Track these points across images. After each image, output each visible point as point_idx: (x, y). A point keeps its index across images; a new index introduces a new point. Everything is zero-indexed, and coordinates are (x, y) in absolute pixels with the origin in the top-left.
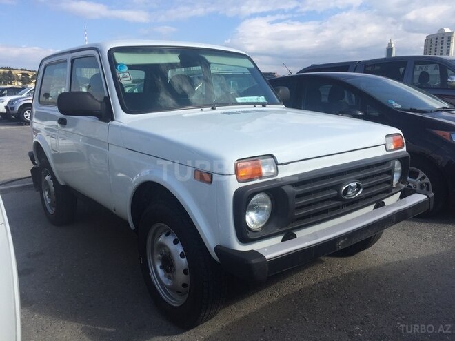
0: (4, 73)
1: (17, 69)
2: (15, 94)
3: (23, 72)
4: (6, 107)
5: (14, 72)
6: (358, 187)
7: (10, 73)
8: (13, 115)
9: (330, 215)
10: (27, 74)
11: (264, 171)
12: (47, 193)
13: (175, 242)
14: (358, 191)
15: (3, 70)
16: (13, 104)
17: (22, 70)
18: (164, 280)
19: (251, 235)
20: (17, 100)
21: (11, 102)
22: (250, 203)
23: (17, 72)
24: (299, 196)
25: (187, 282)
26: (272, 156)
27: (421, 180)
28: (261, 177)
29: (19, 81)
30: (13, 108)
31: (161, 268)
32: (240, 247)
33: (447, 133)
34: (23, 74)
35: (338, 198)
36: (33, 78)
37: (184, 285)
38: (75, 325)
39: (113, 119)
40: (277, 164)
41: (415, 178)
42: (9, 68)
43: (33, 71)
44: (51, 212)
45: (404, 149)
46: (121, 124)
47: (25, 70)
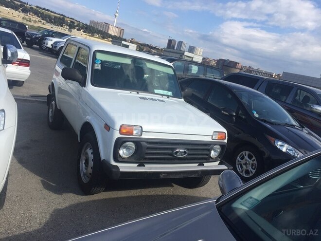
0: (59, 18)
1: (68, 18)
2: (60, 38)
3: (72, 20)
4: (52, 45)
5: (66, 19)
6: (185, 153)
7: (63, 19)
8: (55, 51)
9: (166, 162)
10: (74, 23)
11: (135, 132)
12: (51, 110)
13: (92, 154)
14: (184, 155)
15: (59, 16)
16: (56, 44)
17: (71, 18)
18: (84, 169)
19: (120, 159)
20: (59, 42)
21: (56, 43)
22: (124, 145)
23: (68, 19)
24: (148, 148)
25: (91, 172)
26: (141, 127)
27: (253, 161)
28: (132, 135)
29: (67, 25)
30: (56, 47)
31: (84, 163)
32: (113, 163)
33: (273, 139)
34: (71, 21)
35: (171, 154)
36: (77, 26)
37: (90, 174)
38: (39, 178)
39: (85, 86)
40: (142, 131)
41: (250, 159)
42: (64, 16)
43: (78, 21)
44: (51, 121)
45: (226, 141)
46: (87, 91)
47: (74, 19)
